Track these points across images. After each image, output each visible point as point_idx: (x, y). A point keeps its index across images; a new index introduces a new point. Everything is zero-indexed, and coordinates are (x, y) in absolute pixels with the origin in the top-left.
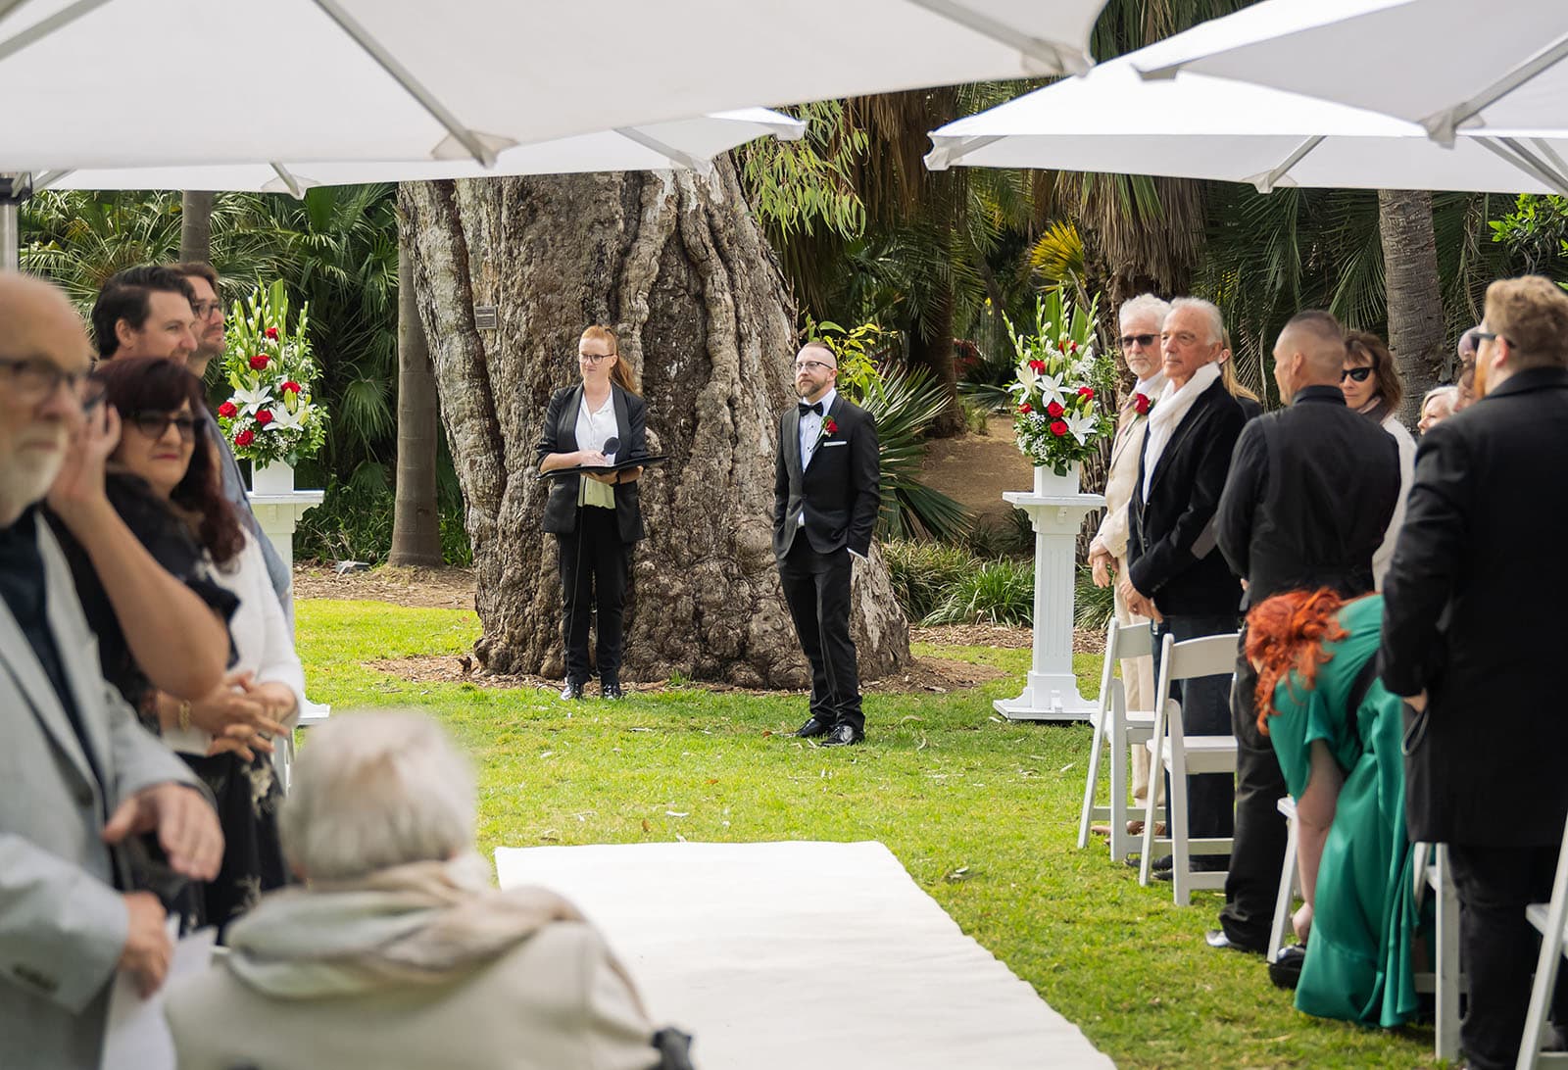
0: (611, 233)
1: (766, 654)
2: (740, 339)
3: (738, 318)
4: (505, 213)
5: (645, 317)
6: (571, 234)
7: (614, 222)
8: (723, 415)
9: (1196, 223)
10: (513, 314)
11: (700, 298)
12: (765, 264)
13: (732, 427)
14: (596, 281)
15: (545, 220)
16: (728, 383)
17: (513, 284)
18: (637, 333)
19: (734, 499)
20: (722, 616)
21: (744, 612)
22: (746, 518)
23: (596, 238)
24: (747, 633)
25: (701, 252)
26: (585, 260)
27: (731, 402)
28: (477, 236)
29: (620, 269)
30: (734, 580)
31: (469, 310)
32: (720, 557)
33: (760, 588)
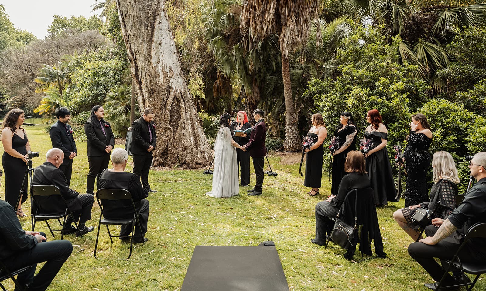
0: (165, 96)
2: (186, 112)
3: (186, 110)
4: (149, 93)
5: (170, 109)
6: (159, 96)
7: (165, 94)
9: (259, 95)
11: (179, 106)
12: (191, 101)
13: (184, 126)
14: (163, 104)
15: (155, 94)
16: (184, 119)
18: (169, 112)
20: (182, 157)
23: (163, 97)
24: (185, 160)
25: (179, 99)
26: (161, 101)
27: (184, 123)
28: (146, 97)
29: (166, 102)
32: (182, 147)
33: (188, 152)
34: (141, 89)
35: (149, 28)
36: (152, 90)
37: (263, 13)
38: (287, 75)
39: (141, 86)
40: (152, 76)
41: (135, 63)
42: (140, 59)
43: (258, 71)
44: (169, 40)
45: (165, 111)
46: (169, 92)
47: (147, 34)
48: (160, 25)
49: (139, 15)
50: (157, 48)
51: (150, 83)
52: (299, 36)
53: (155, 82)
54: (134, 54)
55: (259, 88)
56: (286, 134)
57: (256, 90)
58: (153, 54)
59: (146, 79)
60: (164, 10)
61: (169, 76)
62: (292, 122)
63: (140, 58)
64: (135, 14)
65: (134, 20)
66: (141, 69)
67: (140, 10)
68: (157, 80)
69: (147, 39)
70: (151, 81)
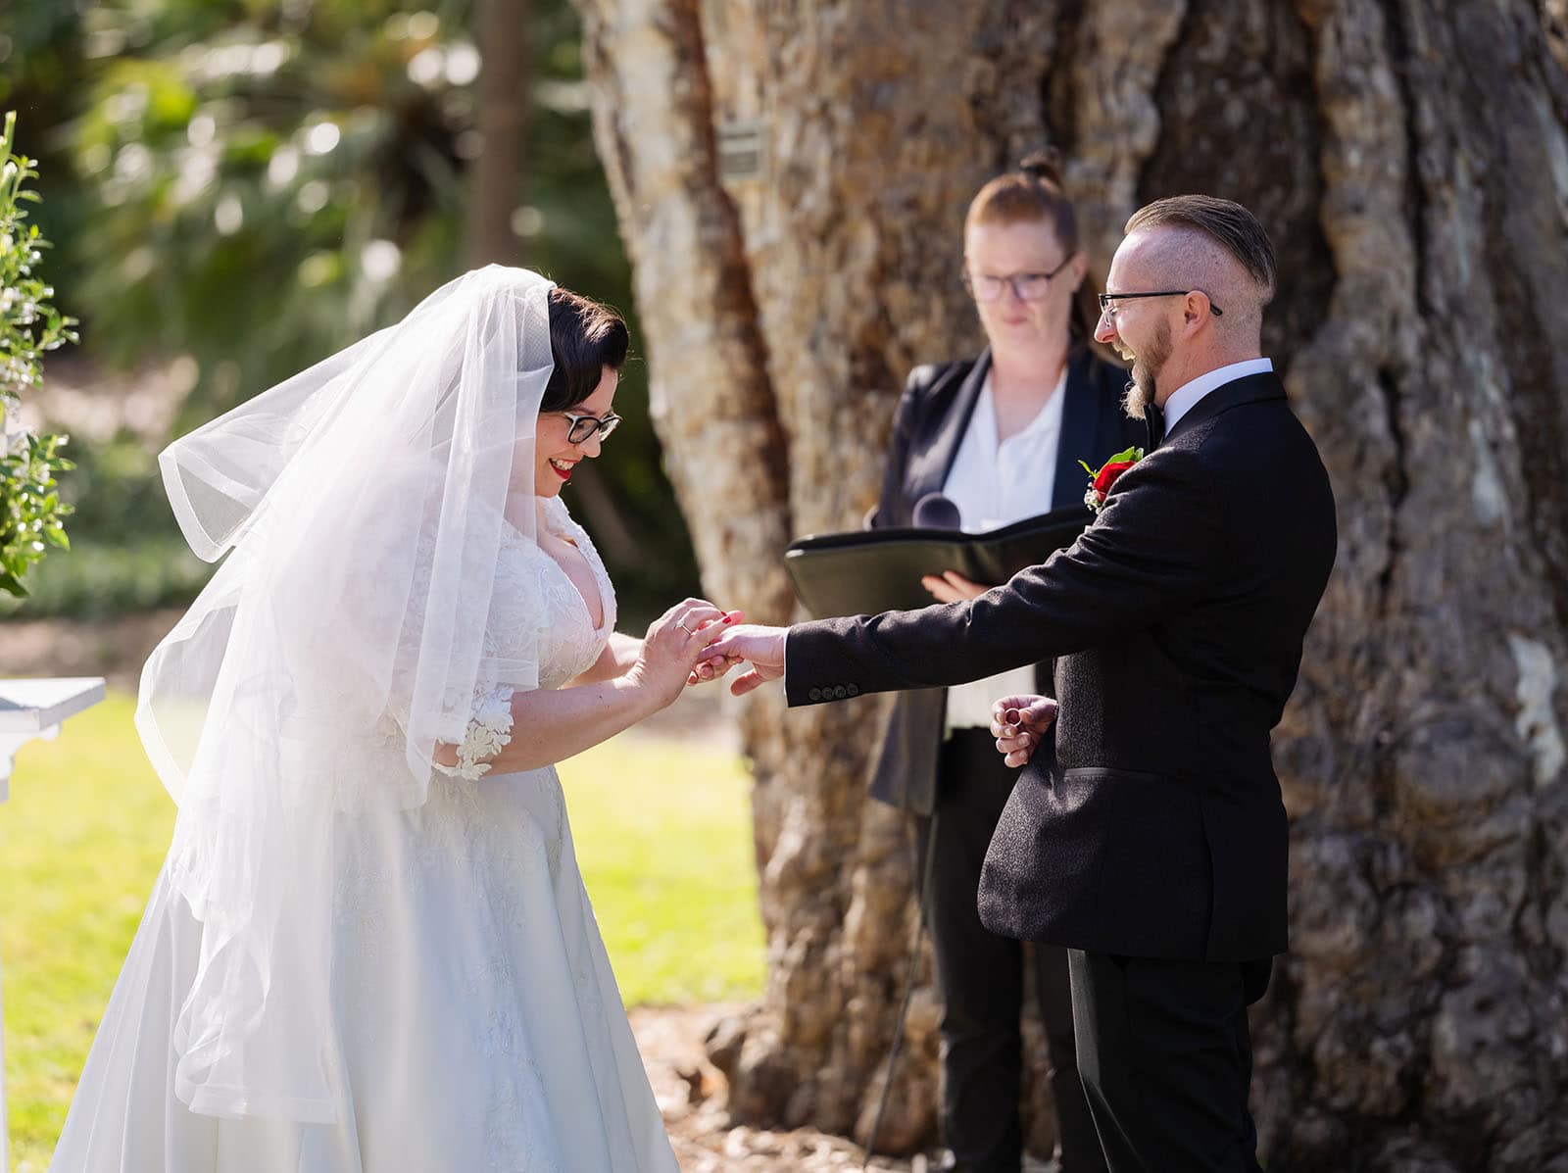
1: (1481, 1111)
2: (1419, 196)
5: (1144, 140)
8: (1365, 415)
10: (800, 139)
13: (1389, 449)
14: (1010, 42)
16: (1378, 325)
17: (798, 58)
19: (1396, 657)
21: (1418, 983)
22: (1427, 710)
27: (1388, 377)
29: (1071, 8)
30: (1390, 890)
33: (1473, 913)
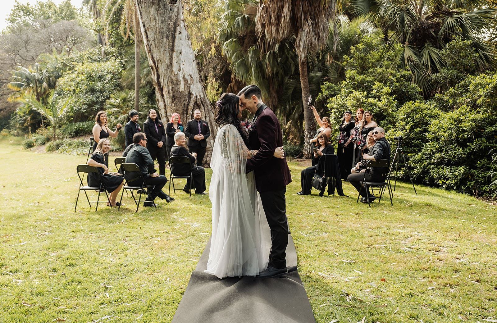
0: (186, 102)
3: (205, 114)
4: (171, 99)
6: (180, 102)
7: (186, 100)
9: (277, 100)
12: (210, 106)
15: (177, 100)
17: (172, 110)
18: (190, 116)
23: (184, 103)
24: (207, 160)
25: (200, 104)
26: (182, 106)
28: (167, 103)
29: (187, 107)
31: (166, 114)
34: (162, 95)
35: (170, 39)
36: (173, 96)
37: (279, 17)
38: (305, 78)
39: (162, 93)
40: (174, 83)
41: (157, 71)
42: (162, 68)
43: (275, 74)
44: (188, 48)
45: (186, 116)
46: (190, 98)
47: (169, 44)
48: (180, 35)
49: (161, 27)
50: (178, 57)
51: (172, 90)
52: (316, 39)
53: (176, 89)
54: (156, 63)
55: (277, 92)
56: (305, 139)
57: (274, 94)
58: (174, 62)
59: (168, 86)
60: (183, 21)
61: (189, 82)
62: (311, 127)
63: (162, 66)
64: (157, 25)
65: (156, 31)
66: (163, 77)
67: (162, 22)
68: (178, 87)
69: (169, 48)
70: (173, 88)
